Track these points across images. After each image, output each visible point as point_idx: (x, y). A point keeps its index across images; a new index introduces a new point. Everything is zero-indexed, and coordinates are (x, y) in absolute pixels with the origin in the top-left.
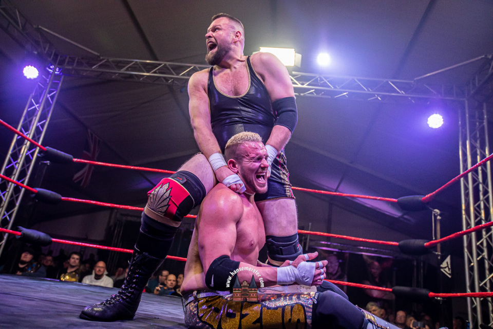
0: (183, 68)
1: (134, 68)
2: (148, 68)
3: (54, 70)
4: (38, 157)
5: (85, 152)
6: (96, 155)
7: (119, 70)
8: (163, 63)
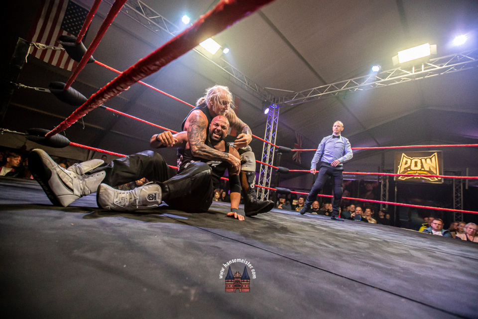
0: (343, 84)
2: (322, 90)
3: (275, 106)
4: (275, 152)
6: (301, 145)
7: (306, 96)
8: (330, 85)
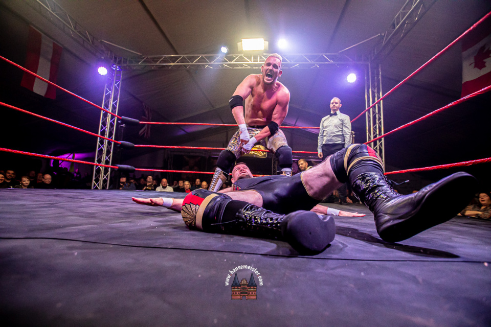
1: (164, 61)
2: (173, 60)
3: (116, 68)
4: (117, 123)
5: (143, 117)
6: (150, 118)
7: (156, 63)
8: (182, 56)
